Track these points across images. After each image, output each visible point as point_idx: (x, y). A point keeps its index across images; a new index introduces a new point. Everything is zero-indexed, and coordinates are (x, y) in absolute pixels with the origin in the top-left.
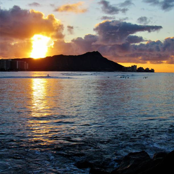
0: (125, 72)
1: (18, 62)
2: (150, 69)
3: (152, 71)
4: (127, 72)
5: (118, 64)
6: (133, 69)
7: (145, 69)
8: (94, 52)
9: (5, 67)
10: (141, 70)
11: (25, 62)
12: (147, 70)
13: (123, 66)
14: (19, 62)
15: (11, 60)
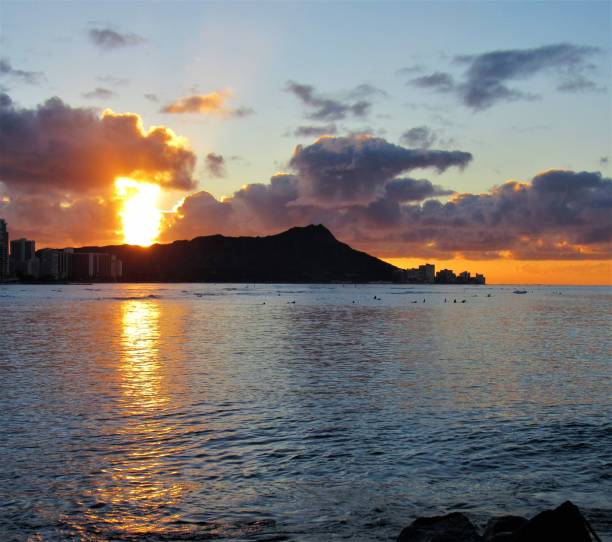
0: (401, 283)
1: (91, 256)
2: (473, 275)
3: (479, 280)
4: (405, 283)
5: (380, 261)
6: (423, 276)
7: (457, 275)
8: (312, 226)
9: (55, 271)
10: (446, 278)
11: (114, 258)
12: (465, 279)
13: (395, 268)
14: (95, 257)
15: (72, 252)
